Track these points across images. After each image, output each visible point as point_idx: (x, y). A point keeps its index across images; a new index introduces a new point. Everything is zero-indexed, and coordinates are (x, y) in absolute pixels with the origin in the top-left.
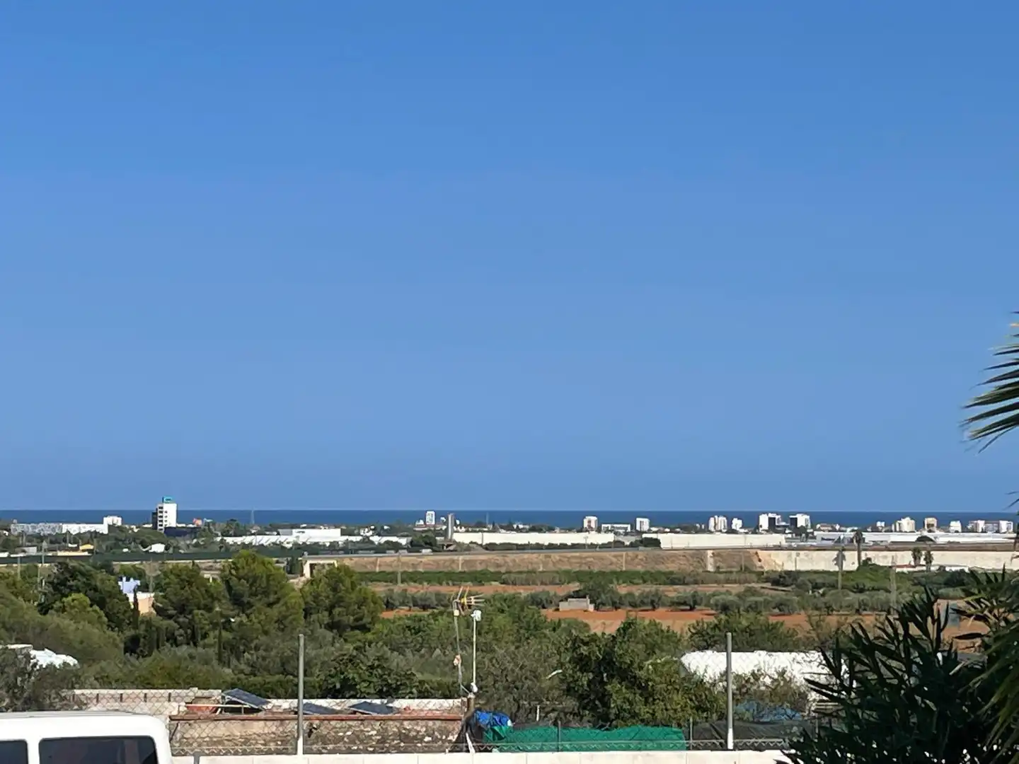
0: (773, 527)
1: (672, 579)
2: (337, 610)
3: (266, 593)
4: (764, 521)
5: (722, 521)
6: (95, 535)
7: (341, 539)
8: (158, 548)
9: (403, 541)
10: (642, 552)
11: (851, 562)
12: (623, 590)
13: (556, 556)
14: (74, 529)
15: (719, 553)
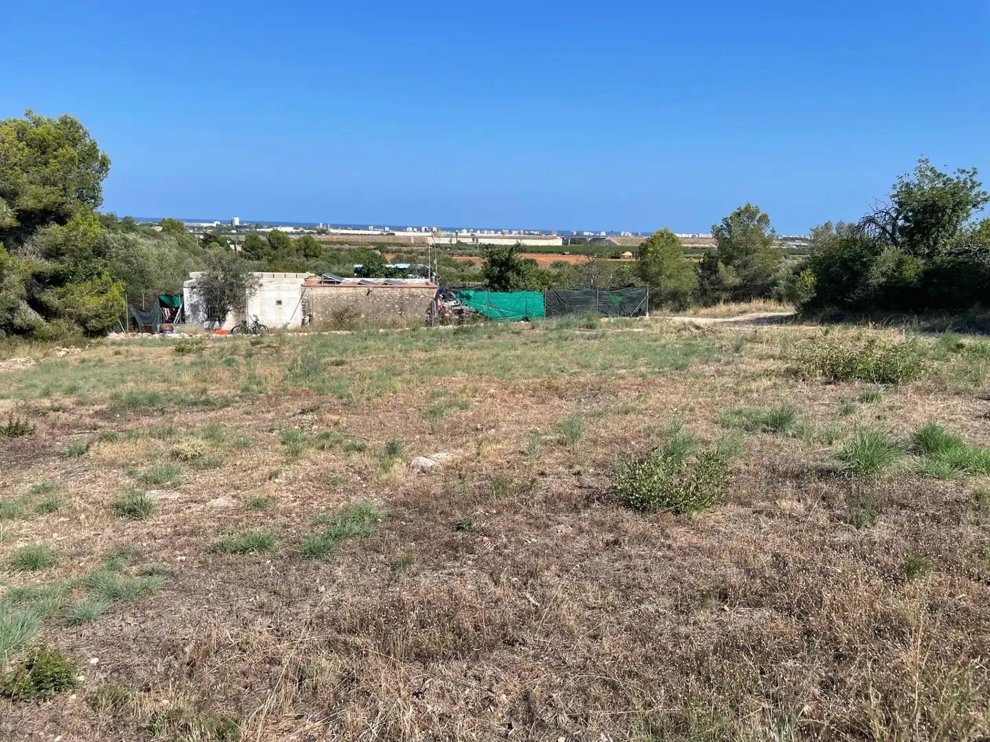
0: (426, 230)
1: (402, 245)
2: (307, 250)
3: (283, 243)
4: (423, 229)
5: (411, 229)
6: (212, 227)
7: (294, 231)
8: (234, 231)
9: (315, 232)
10: (391, 237)
11: (454, 241)
12: (389, 248)
13: (365, 237)
14: (205, 225)
15: (415, 237)
